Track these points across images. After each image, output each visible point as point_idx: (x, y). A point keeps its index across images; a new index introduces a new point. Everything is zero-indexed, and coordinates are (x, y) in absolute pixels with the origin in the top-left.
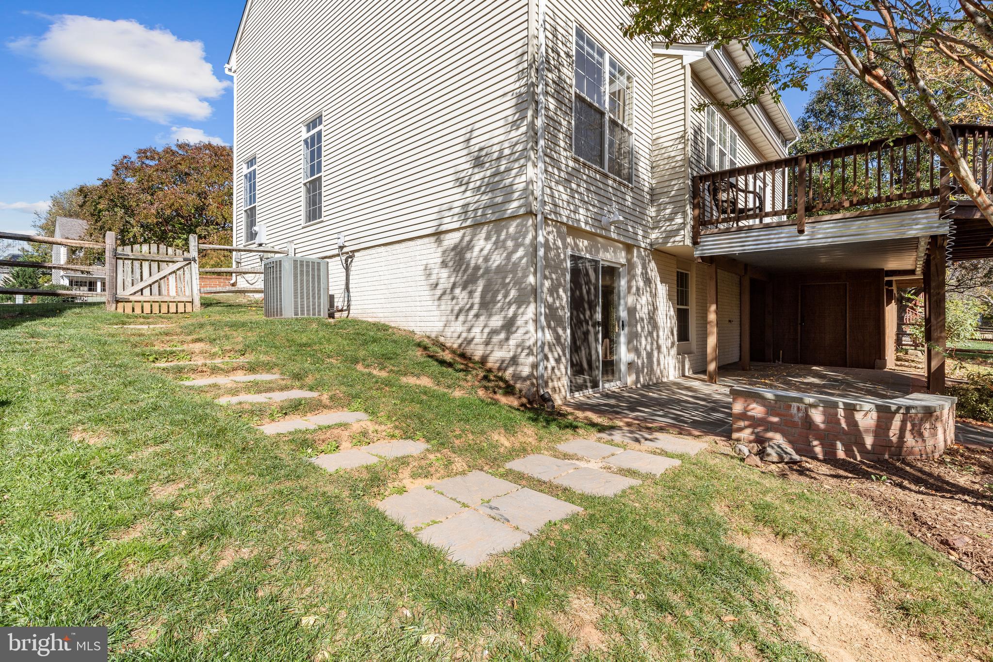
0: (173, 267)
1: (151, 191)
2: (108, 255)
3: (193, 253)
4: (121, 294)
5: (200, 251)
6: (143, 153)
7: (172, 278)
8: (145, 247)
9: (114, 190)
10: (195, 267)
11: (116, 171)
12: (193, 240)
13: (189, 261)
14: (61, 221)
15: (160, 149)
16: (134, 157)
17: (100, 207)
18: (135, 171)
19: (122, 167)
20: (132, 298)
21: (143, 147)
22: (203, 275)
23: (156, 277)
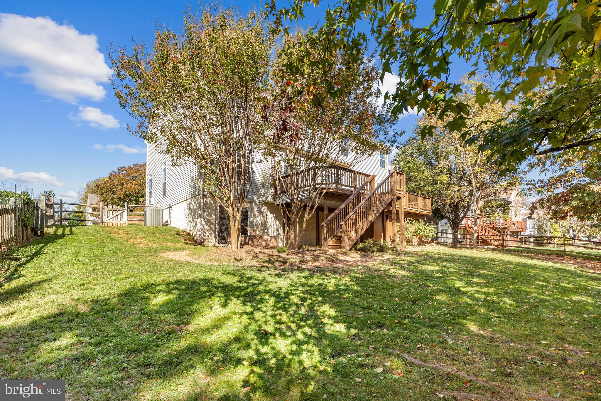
0: (119, 212)
1: (122, 184)
2: (100, 209)
3: (126, 208)
4: (104, 220)
5: (128, 208)
6: (119, 169)
7: (119, 216)
8: (111, 206)
9: (108, 185)
10: (126, 212)
11: (110, 177)
12: (126, 204)
13: (124, 210)
14: (90, 196)
15: (127, 167)
16: (116, 171)
17: (103, 191)
18: (116, 177)
19: (112, 176)
20: (107, 222)
21: (120, 167)
22: (129, 215)
23: (114, 215)
